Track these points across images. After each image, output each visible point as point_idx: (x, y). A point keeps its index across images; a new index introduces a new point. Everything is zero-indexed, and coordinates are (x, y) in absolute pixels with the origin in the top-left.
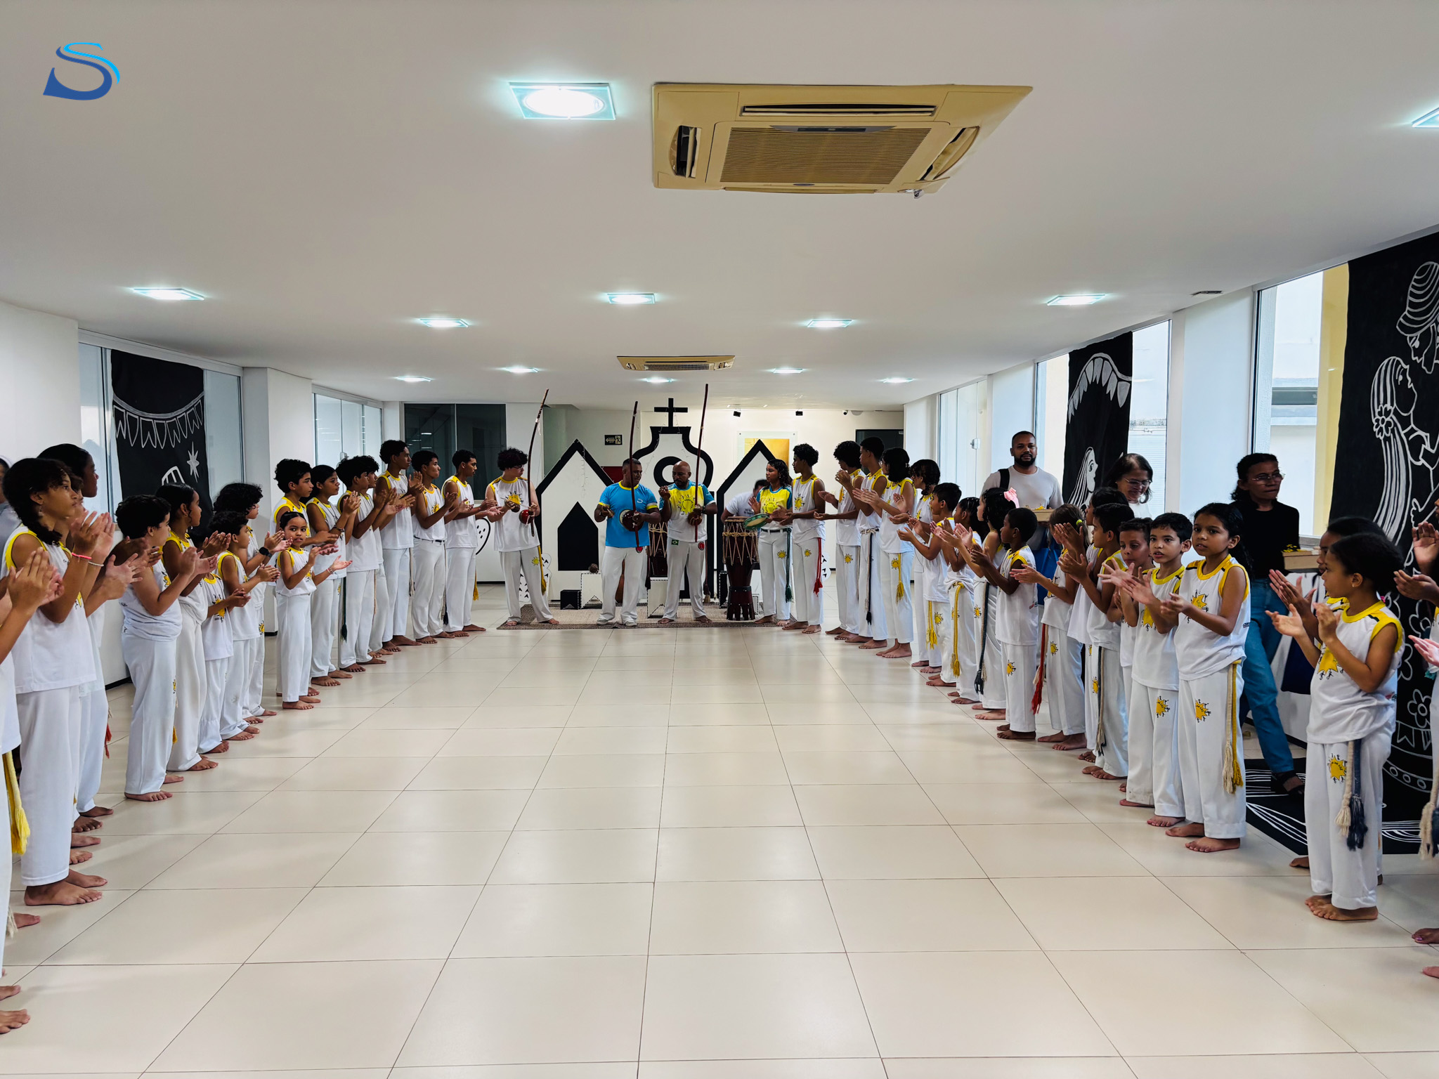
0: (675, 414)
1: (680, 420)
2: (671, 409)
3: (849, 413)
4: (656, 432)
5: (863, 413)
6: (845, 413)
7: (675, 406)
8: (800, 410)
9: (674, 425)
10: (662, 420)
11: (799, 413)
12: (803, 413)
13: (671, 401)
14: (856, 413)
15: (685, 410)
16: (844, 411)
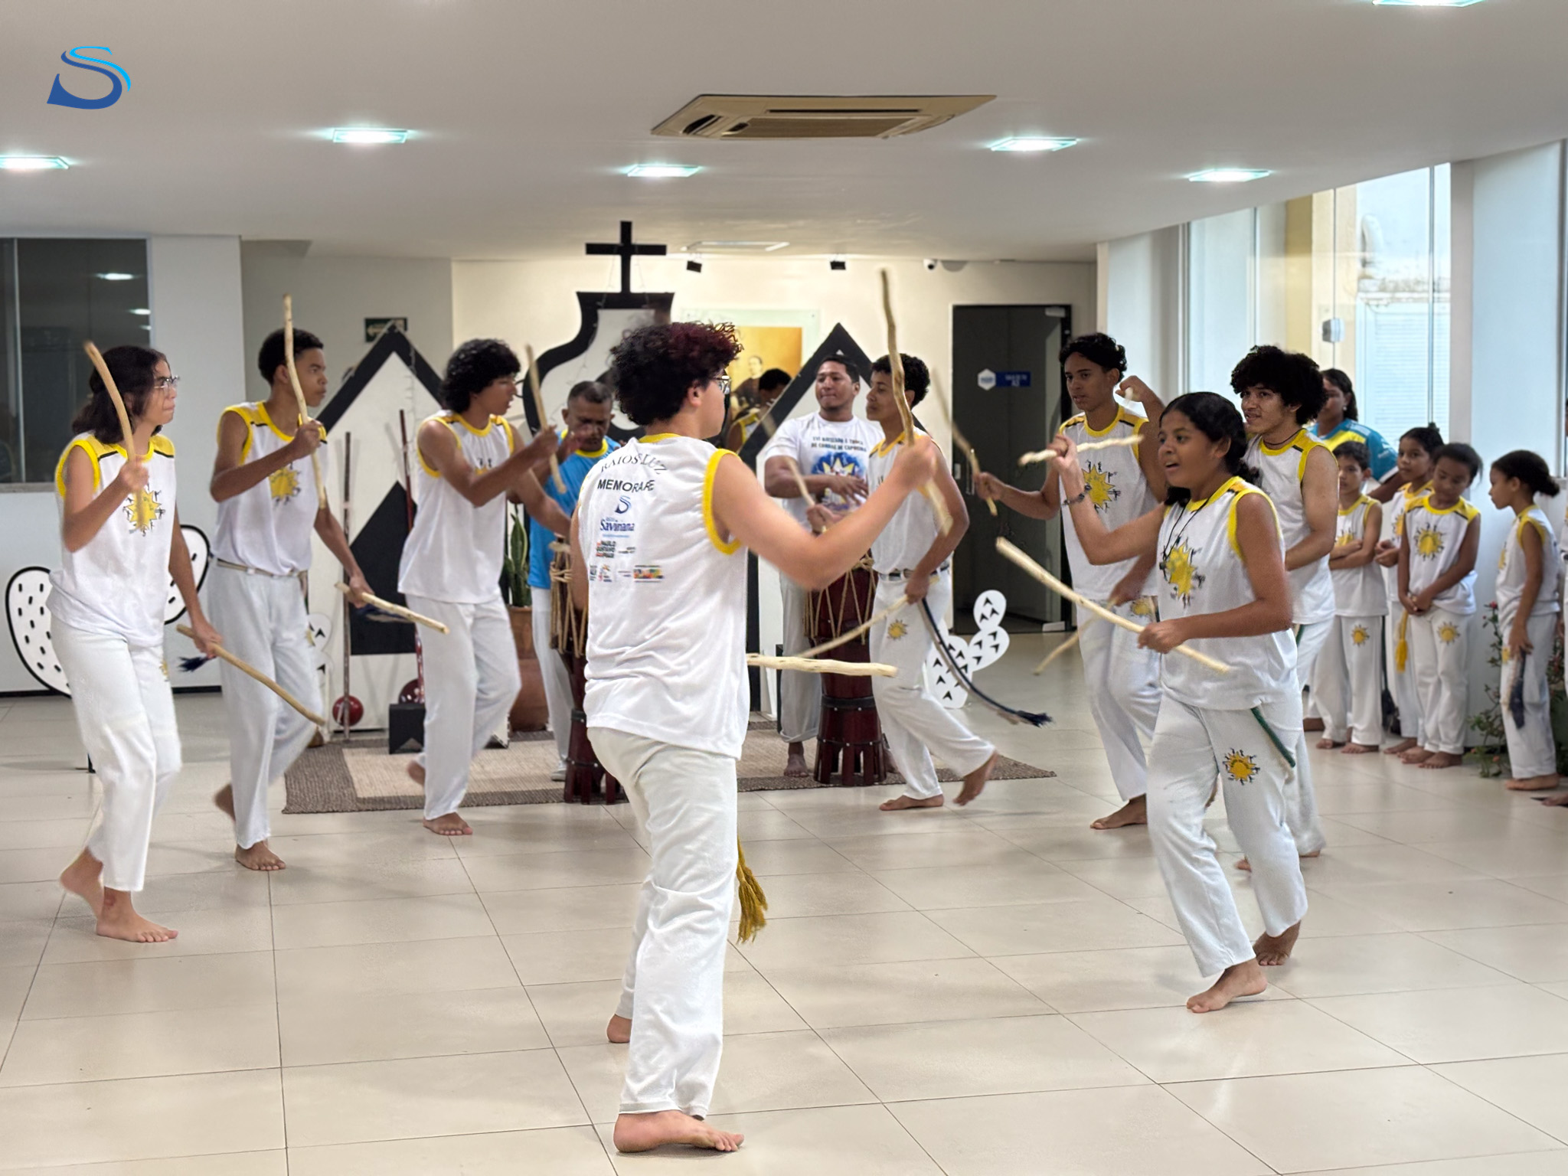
0: (636, 260)
1: (647, 275)
2: (626, 249)
3: (939, 266)
4: (591, 304)
5: (967, 268)
6: (931, 267)
7: (638, 238)
8: (839, 258)
9: (635, 288)
10: (605, 275)
11: (837, 265)
12: (847, 265)
13: (626, 228)
14: (952, 265)
15: (659, 250)
16: (927, 262)
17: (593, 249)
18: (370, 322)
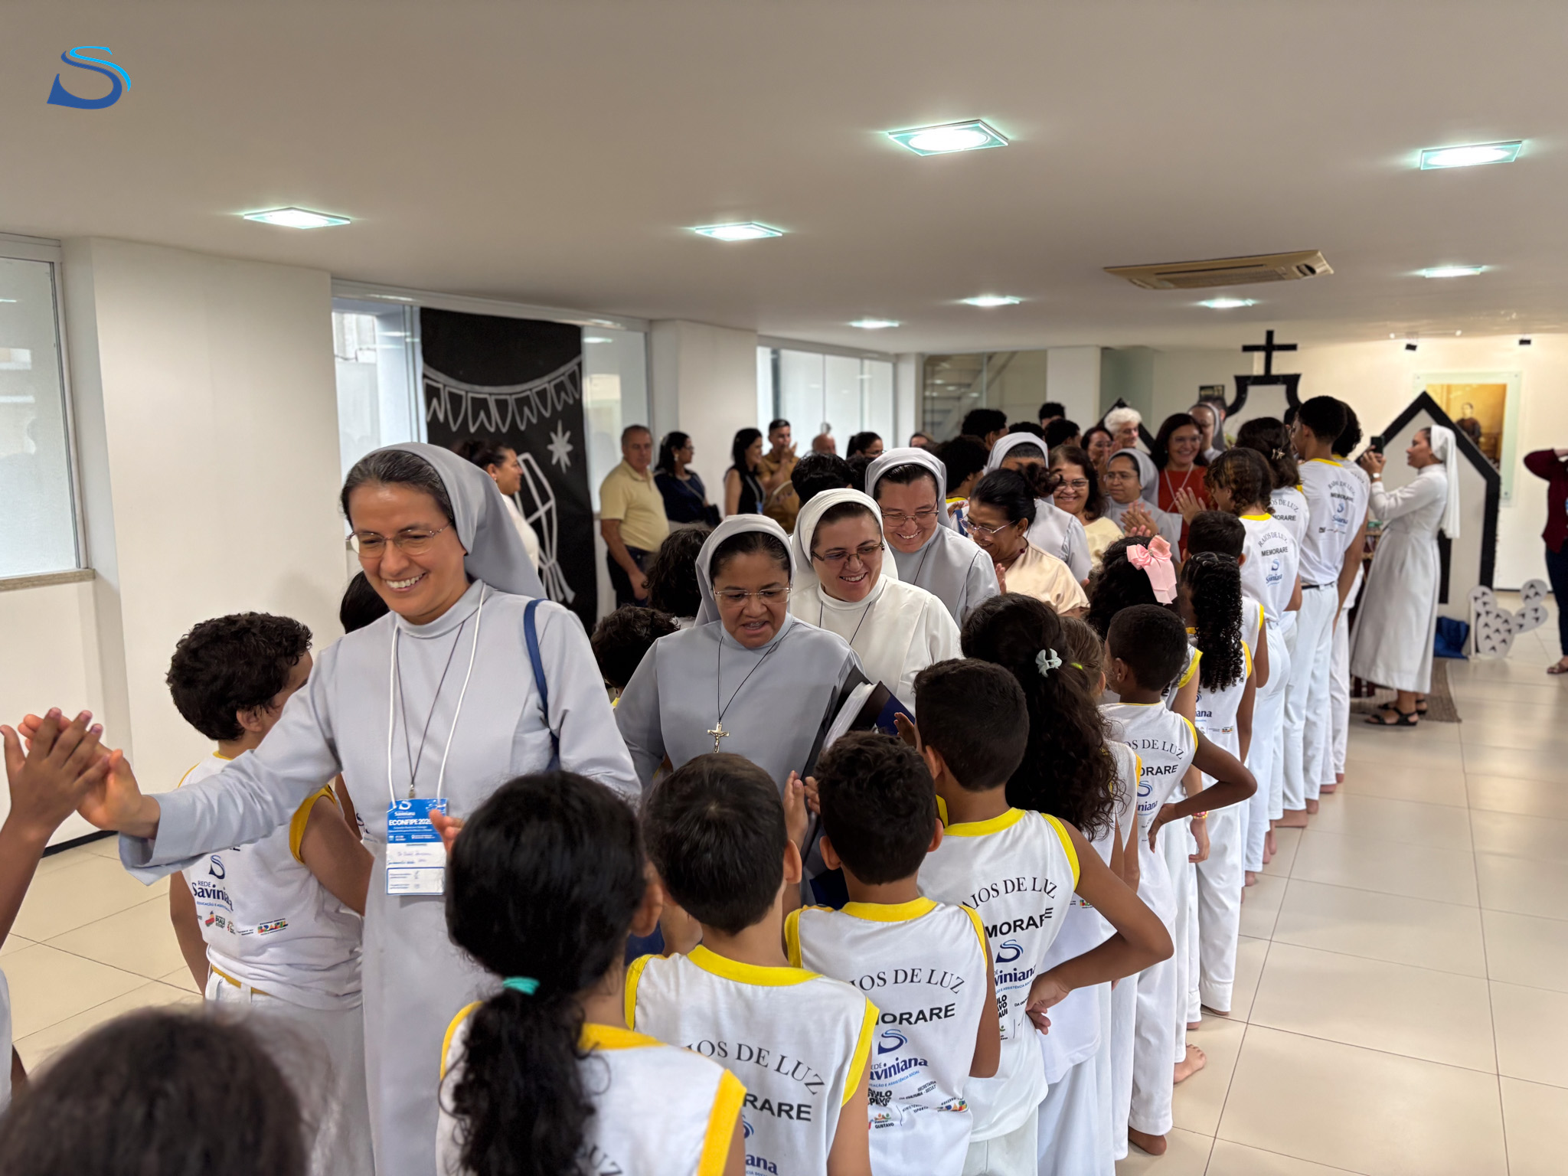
2: (1269, 348)
8: (1524, 337)
9: (1274, 372)
11: (1525, 342)
12: (1535, 342)
13: (1270, 335)
15: (1292, 347)
17: (1247, 349)
18: (1202, 388)
